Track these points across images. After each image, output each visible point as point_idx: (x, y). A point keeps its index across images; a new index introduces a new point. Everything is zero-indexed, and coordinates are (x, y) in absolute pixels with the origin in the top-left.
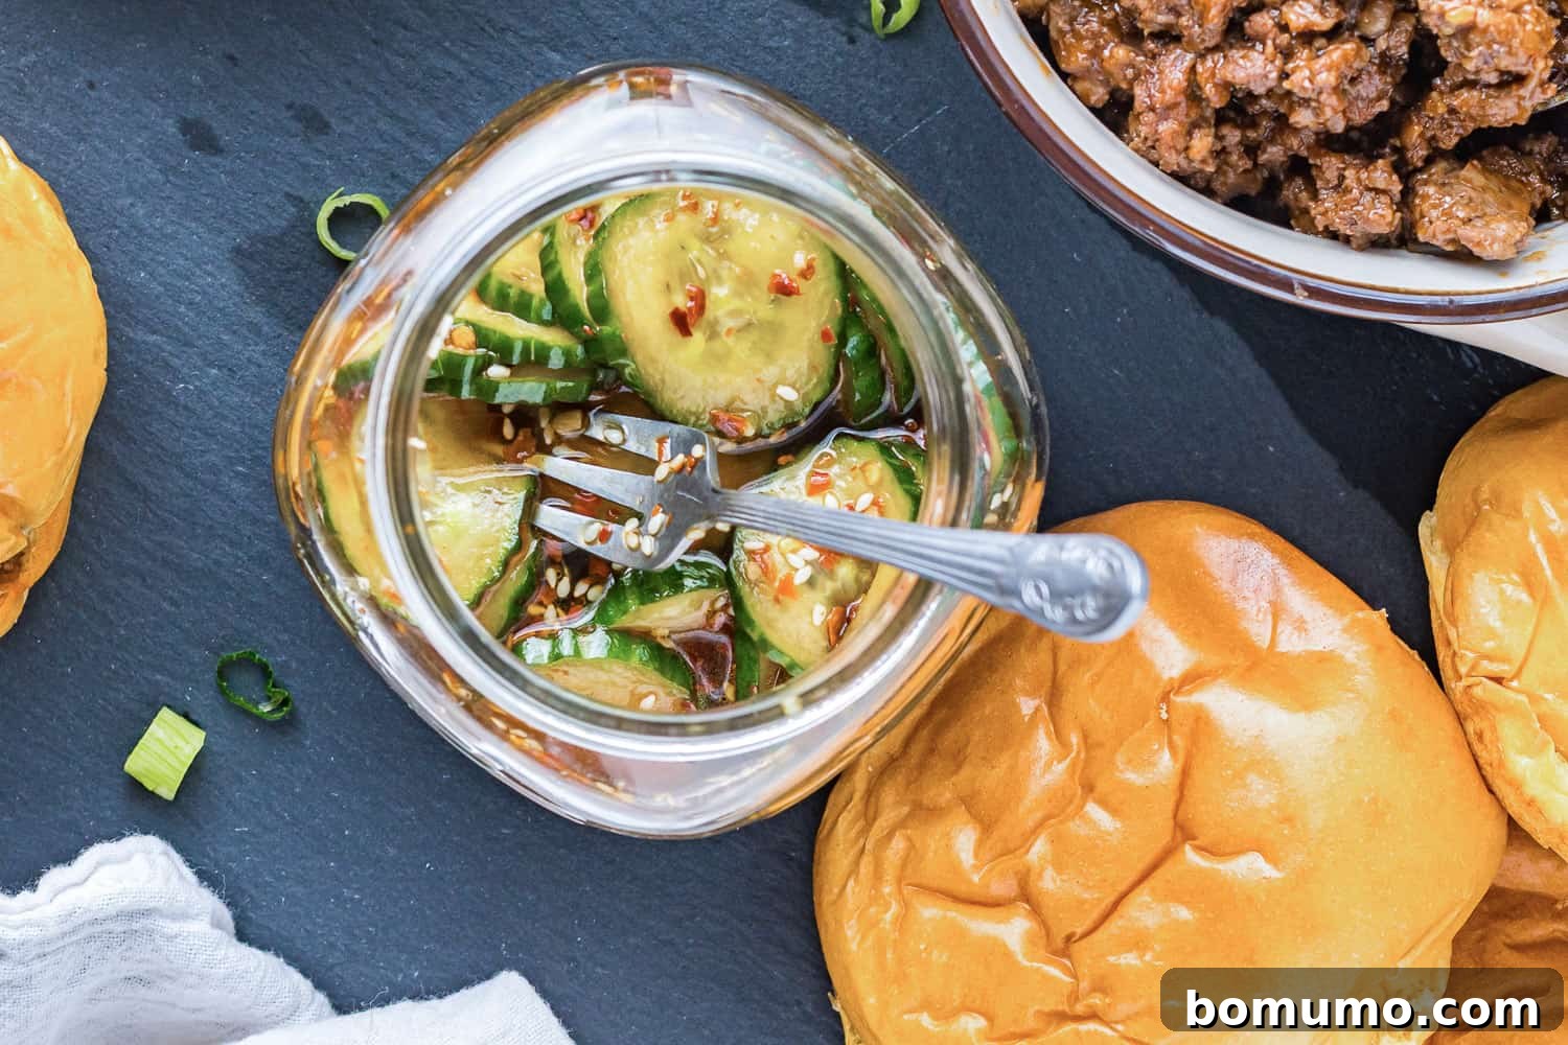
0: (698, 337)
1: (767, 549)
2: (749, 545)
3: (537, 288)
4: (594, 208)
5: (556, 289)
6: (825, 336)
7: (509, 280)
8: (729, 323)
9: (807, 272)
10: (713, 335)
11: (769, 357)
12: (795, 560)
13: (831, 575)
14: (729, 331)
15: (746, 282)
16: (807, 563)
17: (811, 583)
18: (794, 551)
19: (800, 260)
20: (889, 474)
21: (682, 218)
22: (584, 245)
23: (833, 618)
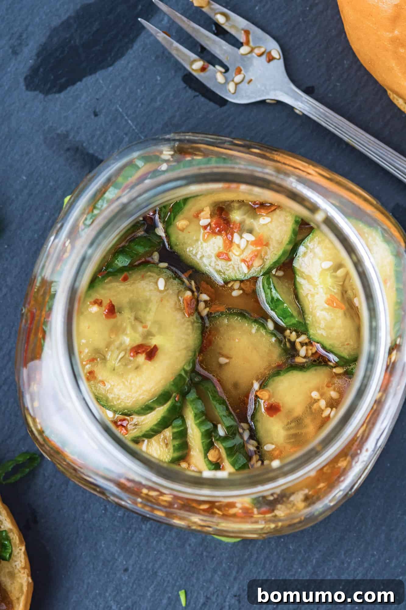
0: (154, 341)
1: (244, 261)
2: (246, 270)
3: (168, 433)
4: (115, 423)
5: (164, 423)
6: (125, 279)
7: (171, 447)
8: (140, 329)
9: (98, 303)
10: (149, 334)
11: (148, 301)
12: (243, 244)
13: (242, 223)
14: (145, 327)
15: (117, 330)
16: (241, 237)
17: (250, 231)
18: (238, 246)
19: (95, 309)
20: (180, 216)
21: (100, 378)
22: (136, 419)
23: (263, 212)
